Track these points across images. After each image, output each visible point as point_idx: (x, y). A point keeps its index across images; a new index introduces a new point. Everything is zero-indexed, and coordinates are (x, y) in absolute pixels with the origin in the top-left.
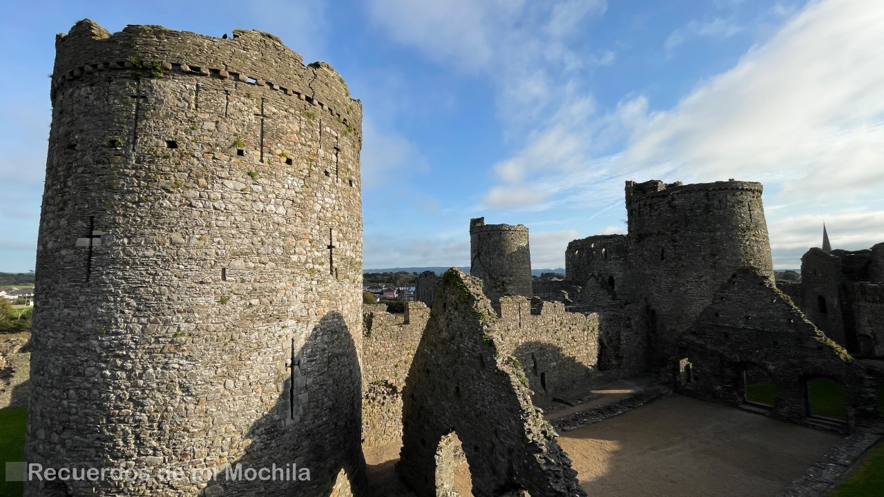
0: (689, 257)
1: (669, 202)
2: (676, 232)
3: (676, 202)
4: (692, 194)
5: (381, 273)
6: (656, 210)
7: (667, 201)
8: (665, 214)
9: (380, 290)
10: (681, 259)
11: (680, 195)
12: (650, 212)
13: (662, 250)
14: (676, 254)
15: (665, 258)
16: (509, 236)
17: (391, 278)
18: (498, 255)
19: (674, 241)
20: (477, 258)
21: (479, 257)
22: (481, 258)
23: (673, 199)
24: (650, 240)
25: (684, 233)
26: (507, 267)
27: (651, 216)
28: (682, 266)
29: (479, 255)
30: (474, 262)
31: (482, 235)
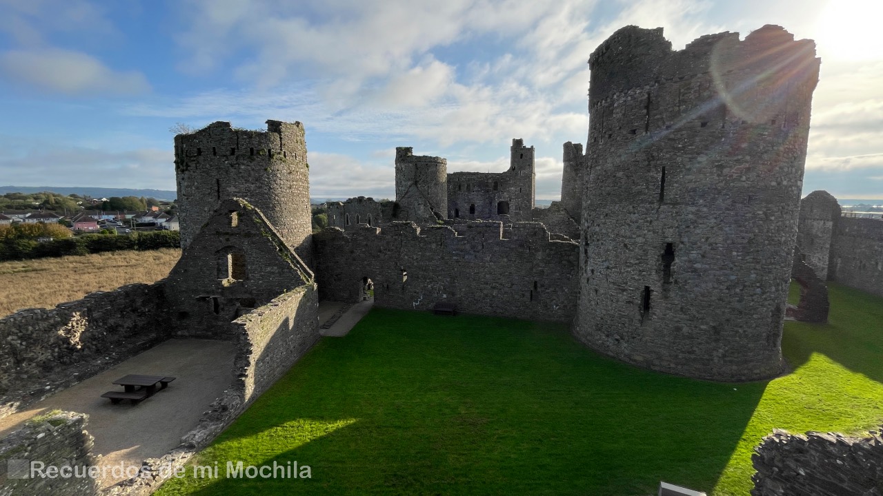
16: (441, 168)
18: (434, 185)
20: (413, 189)
21: (416, 185)
22: (419, 186)
26: (440, 195)
29: (416, 183)
30: (410, 190)
31: (419, 164)
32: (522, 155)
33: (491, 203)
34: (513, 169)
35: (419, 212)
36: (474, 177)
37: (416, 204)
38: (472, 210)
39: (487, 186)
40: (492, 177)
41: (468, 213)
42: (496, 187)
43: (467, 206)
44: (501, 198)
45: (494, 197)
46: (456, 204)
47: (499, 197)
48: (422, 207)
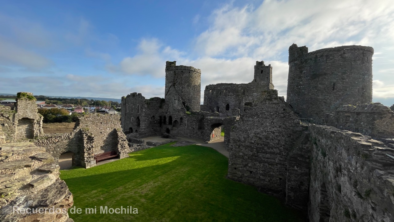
0: (351, 89)
1: (341, 55)
2: (344, 73)
3: (346, 55)
4: (356, 51)
5: (70, 99)
6: (332, 59)
7: (340, 54)
8: (338, 62)
9: (70, 108)
10: (346, 90)
11: (349, 51)
12: (326, 60)
13: (334, 84)
14: (343, 87)
15: (336, 89)
16: (194, 75)
17: (77, 102)
18: (187, 86)
19: (343, 79)
20: (172, 88)
21: (174, 86)
22: (176, 86)
23: (344, 53)
24: (325, 78)
25: (349, 74)
26: (192, 93)
27: (327, 63)
28: (347, 94)
29: (174, 85)
30: (170, 89)
31: (177, 71)
32: (262, 71)
33: (240, 103)
34: (255, 80)
35: (175, 105)
36: (229, 86)
37: (173, 99)
38: (228, 107)
39: (238, 92)
40: (241, 86)
41: (225, 109)
42: (244, 93)
43: (224, 105)
44: (247, 100)
45: (242, 99)
46: (218, 104)
47: (246, 100)
48: (177, 101)
